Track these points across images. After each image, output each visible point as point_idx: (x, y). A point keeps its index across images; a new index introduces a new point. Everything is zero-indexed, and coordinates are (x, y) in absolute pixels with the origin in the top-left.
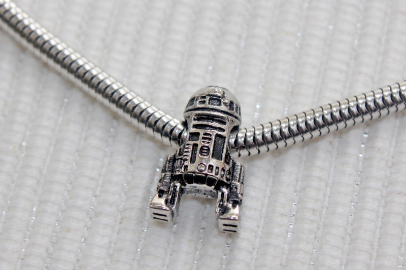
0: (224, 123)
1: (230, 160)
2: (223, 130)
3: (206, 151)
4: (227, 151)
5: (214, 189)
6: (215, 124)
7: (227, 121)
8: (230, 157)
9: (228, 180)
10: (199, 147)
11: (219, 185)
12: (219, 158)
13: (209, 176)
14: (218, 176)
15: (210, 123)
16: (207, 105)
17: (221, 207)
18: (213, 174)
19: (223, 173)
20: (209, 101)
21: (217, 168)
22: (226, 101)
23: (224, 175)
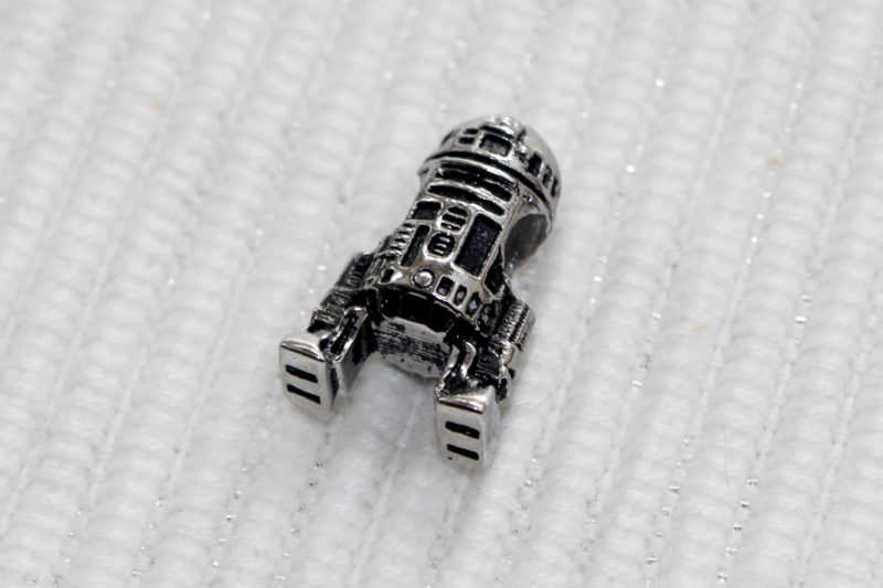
0: (507, 197)
1: (499, 286)
2: (499, 211)
3: (445, 246)
4: (498, 259)
5: (446, 340)
6: (482, 192)
7: (512, 192)
8: (502, 278)
9: (484, 327)
10: (431, 235)
11: (458, 330)
12: (473, 269)
13: (436, 302)
14: (460, 307)
15: (471, 188)
16: (475, 148)
17: (451, 383)
18: (450, 301)
19: (473, 306)
20: (483, 140)
21: (462, 289)
22: (523, 149)
23: (475, 310)
